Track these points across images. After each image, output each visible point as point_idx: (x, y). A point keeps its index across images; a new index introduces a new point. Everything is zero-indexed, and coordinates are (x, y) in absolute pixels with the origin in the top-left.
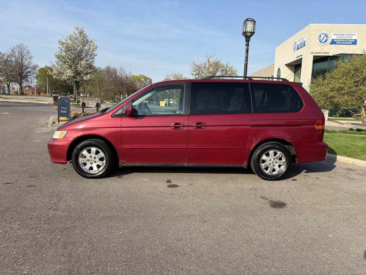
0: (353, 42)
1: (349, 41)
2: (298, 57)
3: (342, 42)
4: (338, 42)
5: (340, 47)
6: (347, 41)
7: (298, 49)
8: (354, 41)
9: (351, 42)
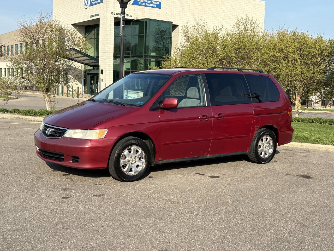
0: (157, 5)
1: (153, 2)
2: (93, 16)
3: (145, 3)
4: (141, 3)
5: (143, 10)
6: (151, 3)
7: (91, 5)
8: (158, 3)
9: (155, 4)
